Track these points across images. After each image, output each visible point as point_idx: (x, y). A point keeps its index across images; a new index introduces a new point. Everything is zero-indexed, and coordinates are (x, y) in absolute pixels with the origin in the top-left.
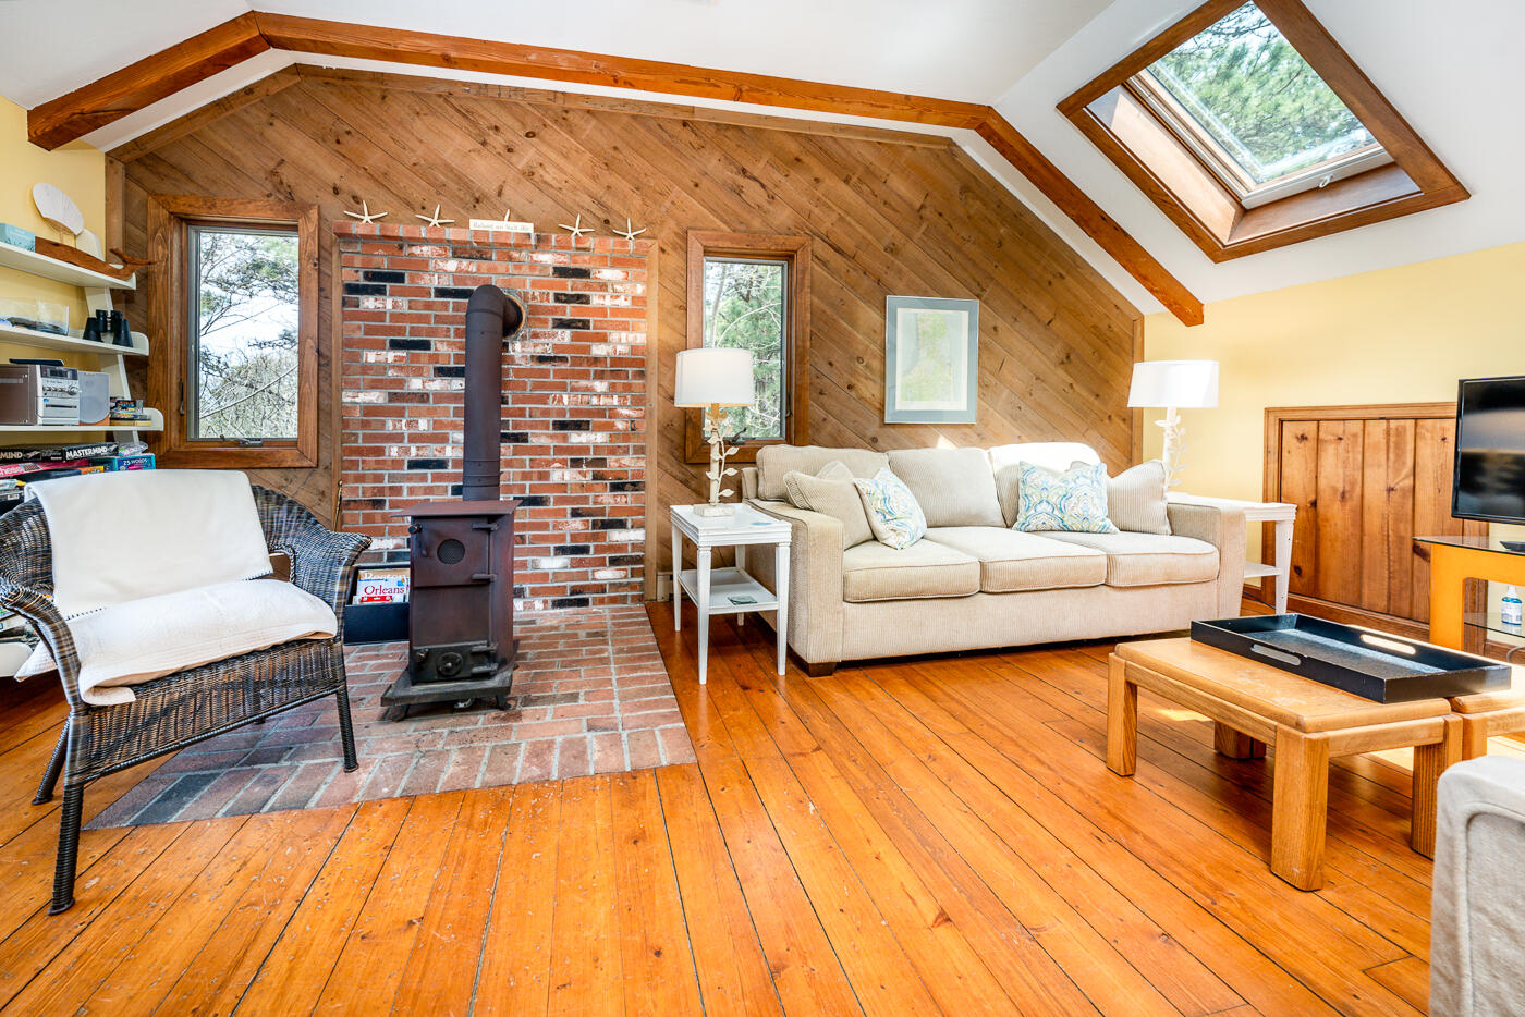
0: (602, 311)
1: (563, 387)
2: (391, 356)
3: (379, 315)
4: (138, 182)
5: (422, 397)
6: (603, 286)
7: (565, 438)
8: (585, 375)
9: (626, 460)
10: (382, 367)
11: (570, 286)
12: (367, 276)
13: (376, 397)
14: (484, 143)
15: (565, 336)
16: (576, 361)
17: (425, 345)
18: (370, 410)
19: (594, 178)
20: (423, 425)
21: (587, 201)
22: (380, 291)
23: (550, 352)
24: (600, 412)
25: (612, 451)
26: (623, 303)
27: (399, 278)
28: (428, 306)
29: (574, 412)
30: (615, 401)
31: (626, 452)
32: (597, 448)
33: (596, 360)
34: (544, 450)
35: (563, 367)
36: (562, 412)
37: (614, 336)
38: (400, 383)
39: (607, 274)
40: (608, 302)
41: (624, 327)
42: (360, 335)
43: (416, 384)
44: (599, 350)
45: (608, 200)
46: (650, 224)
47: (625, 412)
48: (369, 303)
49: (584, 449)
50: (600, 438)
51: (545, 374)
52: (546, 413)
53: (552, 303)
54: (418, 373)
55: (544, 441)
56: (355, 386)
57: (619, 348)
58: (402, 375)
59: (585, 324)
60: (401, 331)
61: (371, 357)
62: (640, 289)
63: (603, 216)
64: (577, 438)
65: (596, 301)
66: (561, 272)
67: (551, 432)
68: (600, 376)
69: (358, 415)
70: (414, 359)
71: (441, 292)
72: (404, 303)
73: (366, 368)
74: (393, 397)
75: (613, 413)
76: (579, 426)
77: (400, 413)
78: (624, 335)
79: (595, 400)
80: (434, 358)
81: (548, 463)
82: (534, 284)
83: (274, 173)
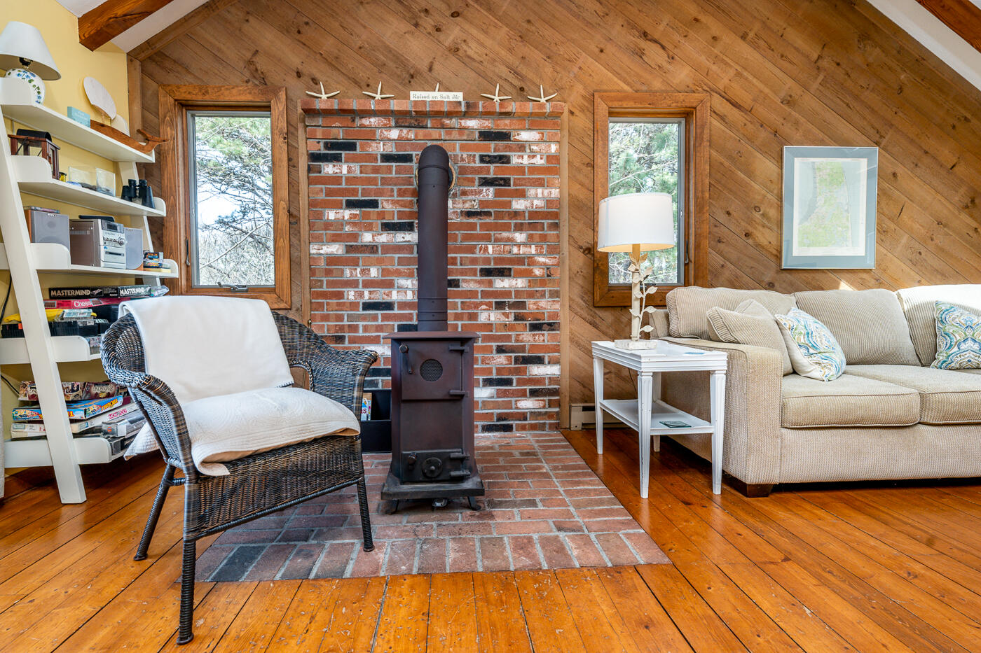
0: (520, 169)
1: (488, 238)
2: (347, 214)
3: (336, 179)
4: (151, 76)
5: (372, 249)
6: (521, 147)
7: (490, 284)
8: (506, 227)
9: (543, 303)
10: (340, 223)
11: (492, 148)
12: (327, 146)
13: (336, 249)
14: (416, 25)
15: (489, 193)
16: (499, 215)
17: (374, 204)
18: (332, 260)
19: (511, 50)
20: (374, 273)
21: (503, 71)
22: (337, 159)
23: (477, 208)
24: (520, 260)
25: (531, 295)
26: (539, 161)
27: (351, 146)
28: (376, 170)
29: (498, 260)
30: (533, 250)
31: (543, 296)
32: (518, 293)
33: (516, 214)
34: (473, 294)
35: (488, 220)
36: (487, 261)
37: (532, 191)
38: (355, 237)
39: (525, 136)
40: (525, 161)
41: (541, 183)
42: (322, 196)
43: (367, 238)
44: (519, 205)
45: (523, 70)
46: (559, 89)
47: (542, 259)
48: (329, 169)
49: (506, 293)
50: (520, 283)
51: (473, 227)
52: (474, 261)
53: (478, 164)
54: (369, 228)
55: (472, 286)
56: (319, 240)
57: (536, 202)
58: (356, 230)
59: (506, 182)
60: (355, 192)
61: (331, 215)
62: (553, 148)
63: (518, 84)
64: (501, 284)
65: (515, 160)
66: (486, 135)
67: (478, 278)
68: (519, 228)
69: (322, 264)
70: (366, 216)
71: (387, 158)
72: (356, 167)
73: (328, 225)
74: (350, 249)
75: (531, 261)
76: (503, 273)
77: (355, 263)
78: (540, 190)
79: (515, 250)
80: (381, 215)
81: (477, 306)
82: (463, 148)
83: (250, 62)
